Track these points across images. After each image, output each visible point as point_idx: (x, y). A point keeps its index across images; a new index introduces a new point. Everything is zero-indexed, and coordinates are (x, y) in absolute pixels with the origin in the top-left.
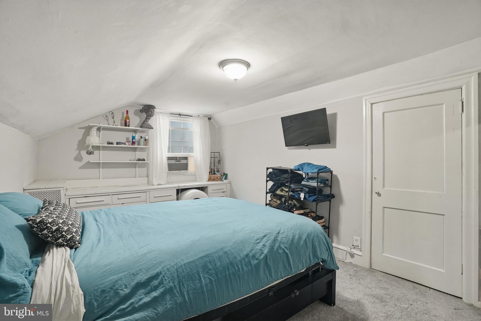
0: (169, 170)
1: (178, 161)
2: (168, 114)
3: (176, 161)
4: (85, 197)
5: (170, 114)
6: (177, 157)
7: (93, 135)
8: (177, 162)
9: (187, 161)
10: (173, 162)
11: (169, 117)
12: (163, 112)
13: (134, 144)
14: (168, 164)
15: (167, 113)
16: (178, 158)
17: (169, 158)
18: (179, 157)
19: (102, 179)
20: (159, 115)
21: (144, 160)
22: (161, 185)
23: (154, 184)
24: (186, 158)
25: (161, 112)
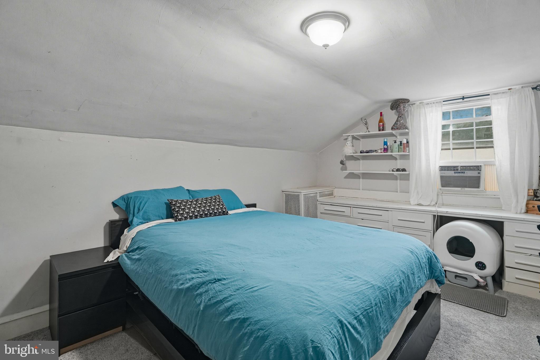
0: (442, 186)
1: (459, 173)
2: (440, 102)
3: (455, 173)
4: (331, 205)
5: (443, 101)
6: (458, 166)
7: (347, 145)
8: (456, 175)
9: (479, 173)
10: (451, 173)
11: (442, 107)
12: (431, 102)
13: (386, 151)
14: (442, 177)
15: (437, 103)
16: (459, 168)
17: (443, 168)
18: (461, 166)
19: (362, 190)
20: (424, 108)
21: (404, 170)
22: (423, 205)
23: (412, 203)
24: (478, 168)
25: (428, 103)
